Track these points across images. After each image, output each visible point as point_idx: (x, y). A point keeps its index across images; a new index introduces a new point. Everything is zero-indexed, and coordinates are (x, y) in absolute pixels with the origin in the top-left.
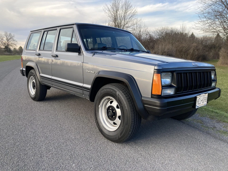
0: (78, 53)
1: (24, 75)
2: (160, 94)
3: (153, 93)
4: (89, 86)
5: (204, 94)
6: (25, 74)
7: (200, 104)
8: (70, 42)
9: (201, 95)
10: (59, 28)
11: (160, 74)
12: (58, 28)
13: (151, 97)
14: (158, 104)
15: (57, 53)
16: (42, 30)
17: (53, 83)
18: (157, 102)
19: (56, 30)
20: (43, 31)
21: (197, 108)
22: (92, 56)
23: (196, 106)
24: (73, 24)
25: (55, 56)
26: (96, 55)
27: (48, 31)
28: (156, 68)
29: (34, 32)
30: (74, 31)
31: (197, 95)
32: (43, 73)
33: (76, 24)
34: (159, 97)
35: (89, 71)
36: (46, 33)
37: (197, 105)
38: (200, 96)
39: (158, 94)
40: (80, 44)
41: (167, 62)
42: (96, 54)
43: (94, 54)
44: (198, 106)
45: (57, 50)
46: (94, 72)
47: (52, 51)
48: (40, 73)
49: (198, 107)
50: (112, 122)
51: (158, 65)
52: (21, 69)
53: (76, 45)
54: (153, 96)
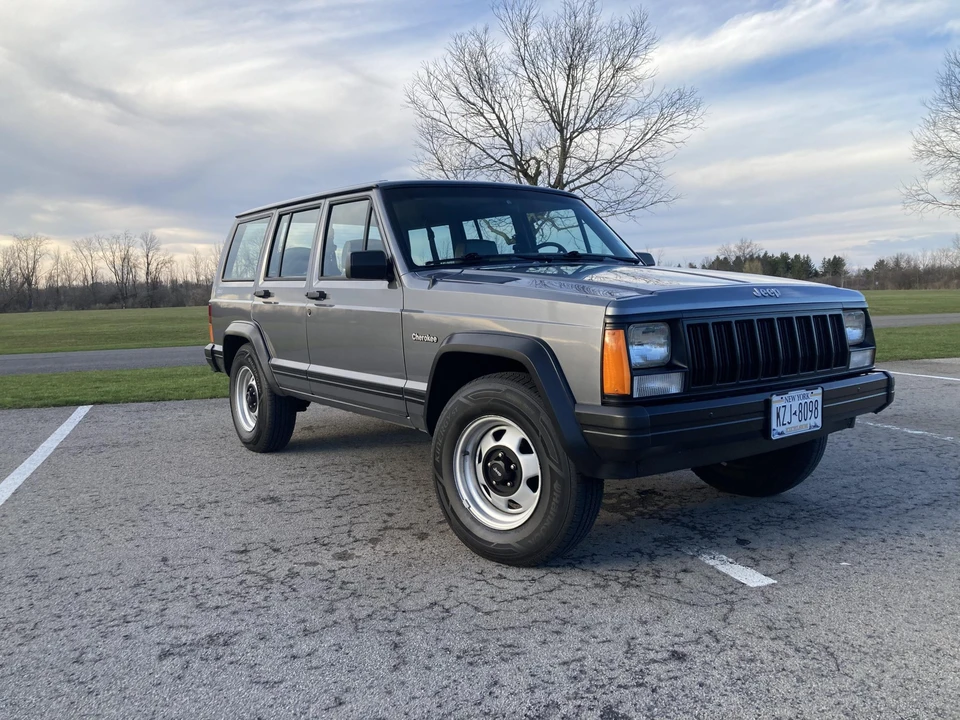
0: (387, 283)
1: (218, 369)
2: (627, 392)
3: (606, 391)
4: (422, 386)
5: (803, 392)
6: (221, 363)
7: (788, 426)
8: (361, 249)
9: (792, 393)
10: (328, 201)
11: (622, 332)
12: (322, 201)
13: (603, 404)
14: (621, 424)
15: (324, 285)
16: (273, 211)
17: (315, 387)
18: (618, 416)
19: (319, 207)
20: (276, 213)
21: (775, 437)
22: (429, 288)
23: (773, 432)
24: (369, 189)
25: (318, 295)
26: (440, 284)
27: (293, 213)
28: (610, 311)
29: (245, 218)
30: (371, 209)
31: (772, 395)
32: (279, 357)
33: (377, 187)
34: (625, 401)
35: (420, 338)
36: (285, 219)
37: (774, 425)
38: (784, 396)
39: (621, 392)
40: (393, 250)
41: (652, 293)
42: (441, 281)
43: (434, 282)
44: (780, 431)
45: (322, 275)
46: (435, 339)
47: (308, 278)
48: (270, 358)
49: (779, 434)
50: (500, 500)
51: (619, 304)
52: (209, 347)
53: (380, 255)
54: (606, 400)
